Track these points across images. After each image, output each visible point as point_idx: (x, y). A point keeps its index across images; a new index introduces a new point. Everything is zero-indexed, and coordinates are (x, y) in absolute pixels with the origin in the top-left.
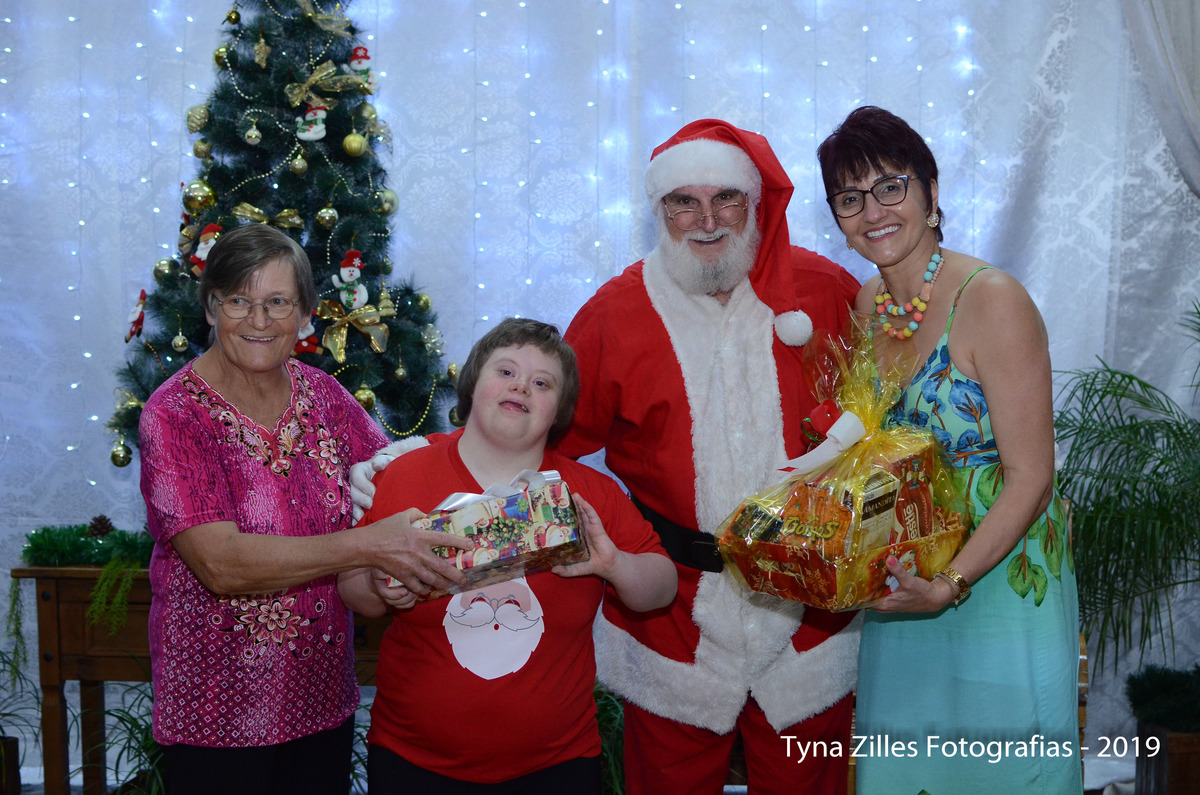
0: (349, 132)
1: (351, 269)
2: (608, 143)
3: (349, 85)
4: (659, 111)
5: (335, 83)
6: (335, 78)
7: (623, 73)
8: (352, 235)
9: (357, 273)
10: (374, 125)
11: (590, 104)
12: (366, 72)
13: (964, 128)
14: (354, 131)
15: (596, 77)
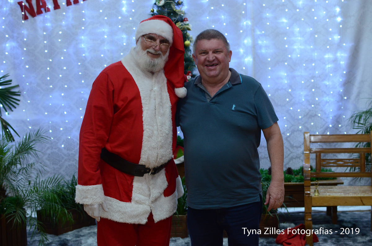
0: (186, 40)
1: (189, 76)
2: (245, 41)
3: (184, 28)
4: (258, 33)
5: (182, 28)
6: (182, 26)
7: (249, 23)
8: (188, 67)
9: (190, 77)
10: (191, 38)
11: (241, 31)
12: (188, 24)
13: (339, 35)
14: (187, 40)
15: (242, 24)
